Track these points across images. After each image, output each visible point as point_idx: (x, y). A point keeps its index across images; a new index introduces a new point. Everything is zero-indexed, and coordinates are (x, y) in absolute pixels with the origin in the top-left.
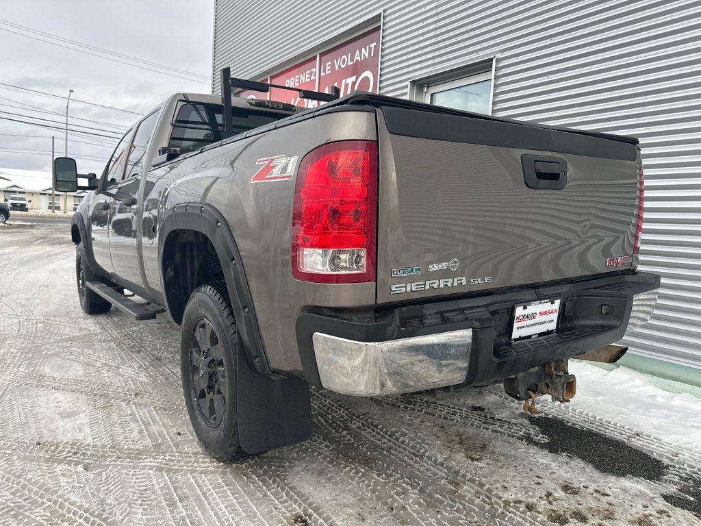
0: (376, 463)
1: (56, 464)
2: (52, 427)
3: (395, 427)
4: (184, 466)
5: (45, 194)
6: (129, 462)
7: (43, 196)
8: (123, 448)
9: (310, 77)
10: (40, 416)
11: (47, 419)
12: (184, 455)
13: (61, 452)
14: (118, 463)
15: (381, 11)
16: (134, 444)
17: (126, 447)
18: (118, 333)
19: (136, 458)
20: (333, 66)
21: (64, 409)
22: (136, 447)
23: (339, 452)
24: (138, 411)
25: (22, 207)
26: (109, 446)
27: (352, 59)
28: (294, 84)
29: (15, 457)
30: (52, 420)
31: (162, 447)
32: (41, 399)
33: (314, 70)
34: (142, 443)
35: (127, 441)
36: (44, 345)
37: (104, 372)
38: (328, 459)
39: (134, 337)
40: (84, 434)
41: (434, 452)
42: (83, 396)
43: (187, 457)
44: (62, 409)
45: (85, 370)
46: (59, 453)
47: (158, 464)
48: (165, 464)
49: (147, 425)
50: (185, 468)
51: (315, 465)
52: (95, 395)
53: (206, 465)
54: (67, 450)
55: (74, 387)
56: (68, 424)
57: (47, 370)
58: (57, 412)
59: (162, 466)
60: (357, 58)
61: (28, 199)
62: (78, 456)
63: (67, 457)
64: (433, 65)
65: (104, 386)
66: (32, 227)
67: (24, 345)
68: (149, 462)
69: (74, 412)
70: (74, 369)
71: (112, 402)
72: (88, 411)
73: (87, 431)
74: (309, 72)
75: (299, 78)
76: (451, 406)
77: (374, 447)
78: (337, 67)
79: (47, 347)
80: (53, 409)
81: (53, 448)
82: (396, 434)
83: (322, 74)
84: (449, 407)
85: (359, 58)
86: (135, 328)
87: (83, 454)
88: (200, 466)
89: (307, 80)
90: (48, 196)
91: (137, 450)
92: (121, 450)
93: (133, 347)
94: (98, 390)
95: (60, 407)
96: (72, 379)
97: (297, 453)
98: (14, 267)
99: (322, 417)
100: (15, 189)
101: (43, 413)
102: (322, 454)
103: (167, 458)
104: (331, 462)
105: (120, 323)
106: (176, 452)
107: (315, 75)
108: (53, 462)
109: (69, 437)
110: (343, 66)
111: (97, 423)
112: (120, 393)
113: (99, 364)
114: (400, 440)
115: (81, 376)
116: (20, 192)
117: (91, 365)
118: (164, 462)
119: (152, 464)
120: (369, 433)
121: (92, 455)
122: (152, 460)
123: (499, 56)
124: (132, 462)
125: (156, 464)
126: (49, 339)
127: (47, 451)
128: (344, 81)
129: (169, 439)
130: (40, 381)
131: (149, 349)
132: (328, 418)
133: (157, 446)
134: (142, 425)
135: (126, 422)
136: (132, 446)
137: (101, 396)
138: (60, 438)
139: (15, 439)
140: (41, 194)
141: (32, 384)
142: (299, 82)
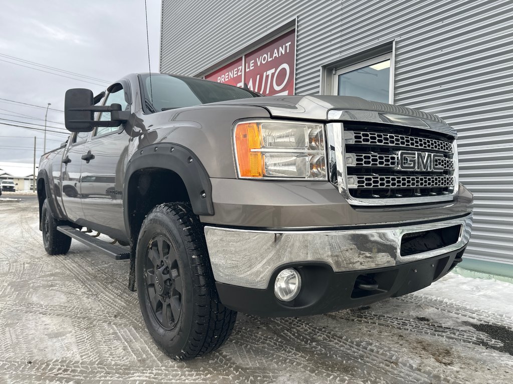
0: (355, 371)
1: (47, 381)
2: (42, 346)
3: (358, 338)
4: (172, 379)
5: (28, 179)
6: (118, 377)
7: (25, 181)
8: (110, 364)
9: (237, 74)
10: (30, 337)
11: (36, 340)
12: (170, 369)
13: (51, 369)
14: (108, 378)
15: (295, 17)
16: (120, 360)
17: (113, 363)
18: (93, 269)
19: (124, 374)
20: (255, 63)
21: (52, 331)
22: (123, 363)
23: (316, 363)
24: (119, 330)
25: (11, 189)
26: (97, 363)
27: (271, 57)
28: (225, 80)
29: (7, 376)
30: (42, 340)
31: (148, 361)
32: (30, 322)
33: (240, 67)
34: (127, 359)
35: (113, 358)
36: (31, 279)
37: (84, 299)
38: (309, 368)
39: (106, 272)
40: (72, 352)
41: (405, 358)
42: (68, 318)
43: (173, 371)
44: (50, 330)
45: (68, 298)
46: (49, 371)
47: (147, 379)
48: (153, 378)
49: (129, 342)
50: (173, 381)
51: (298, 374)
52: (79, 318)
53: (194, 378)
54: (57, 367)
55: (60, 312)
56: (57, 344)
57: (34, 299)
58: (46, 333)
59: (151, 380)
60: (276, 55)
61: (15, 183)
62: (69, 372)
63: (58, 374)
64: (340, 52)
65: (86, 310)
66: (18, 201)
67: (14, 280)
68: (138, 376)
69: (61, 333)
70: (58, 298)
71: (94, 323)
72: (74, 331)
73: (75, 349)
74: (236, 69)
75: (228, 75)
76: (399, 318)
77: (347, 356)
78: (259, 64)
79: (33, 281)
80: (42, 331)
81: (44, 366)
82: (362, 344)
83: (247, 70)
84: (397, 319)
85: (277, 55)
86: (106, 265)
87: (73, 371)
88: (188, 379)
89: (235, 76)
90: (30, 181)
91: (124, 365)
92: (109, 366)
93: (107, 279)
94: (81, 313)
95: (48, 329)
96: (56, 305)
97: (277, 363)
98: (5, 226)
99: (288, 331)
100: (6, 176)
101: (32, 334)
102: (301, 364)
103: (154, 372)
104: (312, 371)
105: (93, 262)
106: (162, 366)
107: (241, 71)
108: (45, 379)
109: (58, 356)
110: (263, 62)
111: (83, 341)
112: (101, 315)
113: (79, 293)
114: (368, 349)
115: (64, 303)
116: (9, 178)
117: (72, 293)
118: (153, 376)
119: (141, 378)
120: (336, 343)
121: (82, 372)
122: (139, 374)
123: (398, 39)
124: (122, 377)
125: (145, 378)
126: (35, 275)
127: (38, 369)
128: (265, 73)
129: (152, 354)
130: (29, 307)
131: (120, 280)
132: (294, 332)
133: (143, 361)
134: (125, 343)
135: (110, 340)
136: (119, 362)
137: (84, 318)
138: (50, 356)
139: (7, 359)
140: (25, 179)
141: (22, 310)
142: (228, 78)
